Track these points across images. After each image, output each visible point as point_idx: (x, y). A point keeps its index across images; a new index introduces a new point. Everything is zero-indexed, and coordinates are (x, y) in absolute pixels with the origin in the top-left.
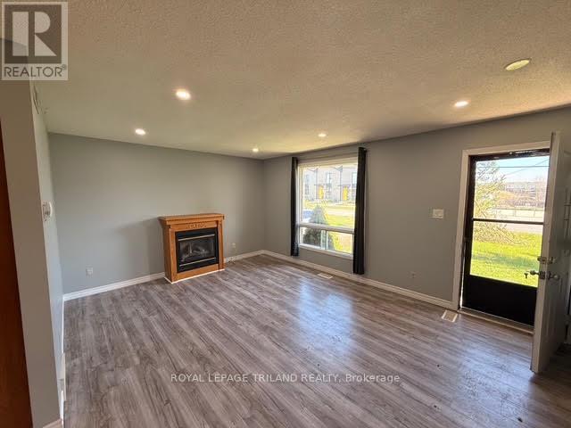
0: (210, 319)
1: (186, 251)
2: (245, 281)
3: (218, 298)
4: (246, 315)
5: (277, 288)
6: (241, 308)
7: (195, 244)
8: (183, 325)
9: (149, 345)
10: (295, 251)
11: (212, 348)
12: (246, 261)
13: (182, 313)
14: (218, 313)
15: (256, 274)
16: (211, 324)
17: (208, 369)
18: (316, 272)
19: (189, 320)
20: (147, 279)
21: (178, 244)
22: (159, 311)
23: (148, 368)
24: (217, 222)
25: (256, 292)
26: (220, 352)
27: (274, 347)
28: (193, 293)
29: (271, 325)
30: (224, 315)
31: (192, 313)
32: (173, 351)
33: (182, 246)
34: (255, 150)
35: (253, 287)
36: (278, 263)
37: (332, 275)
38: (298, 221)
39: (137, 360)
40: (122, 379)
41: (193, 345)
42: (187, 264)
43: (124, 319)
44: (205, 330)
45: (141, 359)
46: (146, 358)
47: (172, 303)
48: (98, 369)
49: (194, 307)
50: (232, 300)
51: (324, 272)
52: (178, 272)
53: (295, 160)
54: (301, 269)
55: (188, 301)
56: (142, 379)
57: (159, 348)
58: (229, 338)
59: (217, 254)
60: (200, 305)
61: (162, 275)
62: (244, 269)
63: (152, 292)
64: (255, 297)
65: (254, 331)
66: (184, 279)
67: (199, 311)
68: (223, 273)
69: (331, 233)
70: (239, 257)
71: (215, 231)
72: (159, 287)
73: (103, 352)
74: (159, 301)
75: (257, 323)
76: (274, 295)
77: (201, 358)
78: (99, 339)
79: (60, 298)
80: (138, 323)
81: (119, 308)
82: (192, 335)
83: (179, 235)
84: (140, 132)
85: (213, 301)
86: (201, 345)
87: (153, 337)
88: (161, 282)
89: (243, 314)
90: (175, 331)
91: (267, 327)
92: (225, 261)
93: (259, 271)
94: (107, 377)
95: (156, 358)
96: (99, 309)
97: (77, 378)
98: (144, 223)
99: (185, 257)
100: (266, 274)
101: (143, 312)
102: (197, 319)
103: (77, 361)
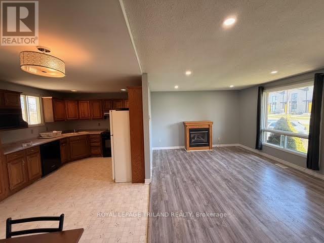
0: (200, 169)
1: (194, 138)
2: (222, 157)
3: (205, 161)
4: (217, 172)
5: (240, 164)
6: (215, 168)
7: (198, 135)
8: (188, 167)
9: (175, 170)
10: (260, 147)
11: (198, 179)
12: (226, 148)
13: (189, 163)
14: (204, 167)
15: (229, 155)
16: (200, 170)
17: (195, 185)
18: (274, 162)
19: (191, 166)
20: (178, 148)
21: (190, 134)
22: (181, 160)
23: (174, 177)
24: (209, 125)
25: (226, 163)
26: (201, 181)
27: (227, 188)
28: (195, 157)
29: (229, 179)
30: (206, 168)
31: (192, 164)
32: (183, 174)
33: (192, 136)
34: (232, 86)
35: (225, 161)
36: (246, 152)
37: (287, 166)
38: (262, 127)
39: (171, 173)
40: (166, 177)
41: (191, 175)
42: (194, 144)
43: (169, 160)
44: (197, 172)
45: (173, 173)
46: (174, 173)
47: (186, 159)
48: (160, 172)
49: (194, 162)
50: (213, 164)
51: (281, 164)
52: (190, 147)
53: (261, 88)
54: (263, 159)
55: (192, 159)
56: (172, 179)
57: (179, 172)
58: (206, 178)
59: (208, 141)
60: (197, 162)
61: (184, 147)
62: (223, 151)
63: (179, 153)
64: (225, 165)
65: (219, 179)
66: (192, 151)
67: (196, 164)
68: (211, 151)
69: (293, 138)
70: (221, 146)
71: (208, 129)
72: (181, 152)
73: (162, 167)
74: (181, 157)
75: (221, 176)
76: (237, 167)
77: (192, 180)
78: (161, 163)
79: (152, 149)
80: (173, 162)
81: (167, 156)
82: (191, 171)
83: (191, 130)
84: (176, 87)
85: (203, 162)
86: (193, 176)
87: (177, 168)
88: (183, 150)
89: (216, 171)
90: (185, 169)
91: (226, 179)
92: (213, 146)
93: (232, 154)
94: (162, 174)
95: (177, 175)
96: (162, 154)
97: (155, 172)
98: (178, 124)
99: (193, 140)
100: (236, 156)
101: (175, 159)
102: (194, 167)
103: (155, 167)
